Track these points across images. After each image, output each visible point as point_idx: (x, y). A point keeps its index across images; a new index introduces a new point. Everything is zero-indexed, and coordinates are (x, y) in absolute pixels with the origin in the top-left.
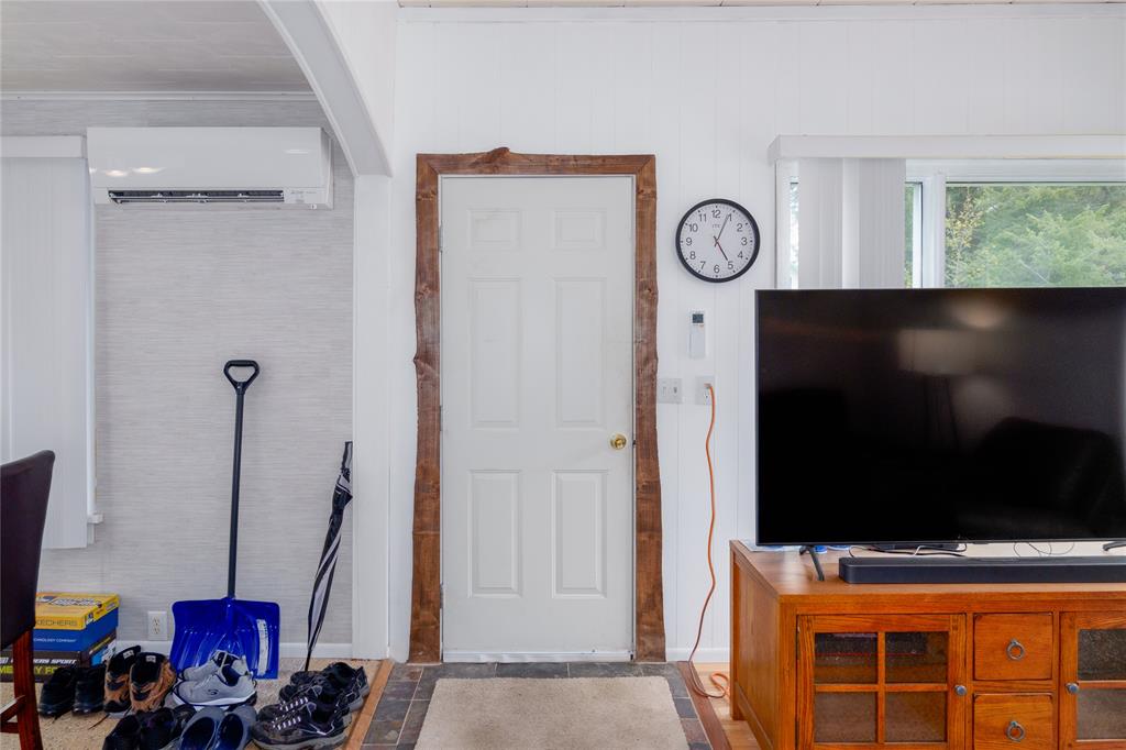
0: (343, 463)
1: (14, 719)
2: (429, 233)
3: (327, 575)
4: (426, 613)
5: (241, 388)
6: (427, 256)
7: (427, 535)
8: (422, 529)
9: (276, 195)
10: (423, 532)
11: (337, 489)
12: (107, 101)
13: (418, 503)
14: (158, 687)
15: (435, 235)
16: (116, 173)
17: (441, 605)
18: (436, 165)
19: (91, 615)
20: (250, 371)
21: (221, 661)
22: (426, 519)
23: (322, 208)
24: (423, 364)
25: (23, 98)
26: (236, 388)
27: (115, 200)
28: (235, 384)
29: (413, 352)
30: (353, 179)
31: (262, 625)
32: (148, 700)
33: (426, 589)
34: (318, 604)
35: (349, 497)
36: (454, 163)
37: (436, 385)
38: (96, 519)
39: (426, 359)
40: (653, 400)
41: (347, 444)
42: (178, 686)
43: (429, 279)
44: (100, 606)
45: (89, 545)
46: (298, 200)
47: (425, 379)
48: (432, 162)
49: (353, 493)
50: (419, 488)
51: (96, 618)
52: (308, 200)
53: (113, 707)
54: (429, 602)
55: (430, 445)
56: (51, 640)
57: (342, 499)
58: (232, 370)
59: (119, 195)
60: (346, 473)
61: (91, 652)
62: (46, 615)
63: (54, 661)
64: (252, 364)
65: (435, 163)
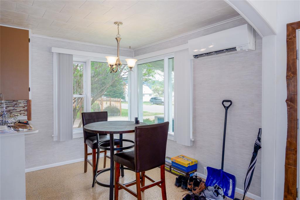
0: (258, 135)
1: (160, 184)
2: (292, 53)
3: (251, 172)
4: (290, 197)
5: (227, 108)
6: (291, 62)
7: (291, 168)
8: (289, 165)
9: (234, 49)
10: (289, 166)
11: (255, 144)
12: (195, 33)
13: (287, 155)
14: (199, 189)
15: (295, 53)
16: (196, 51)
17: (297, 196)
19: (189, 164)
20: (229, 103)
21: (216, 188)
22: (291, 162)
23: (250, 51)
24: (289, 103)
25: (179, 37)
26: (225, 108)
27: (195, 58)
28: (225, 107)
29: (286, 98)
30: (262, 39)
31: (231, 181)
32: (196, 191)
33: (290, 188)
34: (248, 180)
35: (260, 147)
37: (296, 111)
38: (193, 140)
39: (291, 101)
41: (260, 129)
42: (204, 190)
43: (293, 70)
44: (192, 162)
45: (191, 146)
46: (241, 49)
47: (291, 108)
48: (293, 26)
49: (262, 146)
50: (287, 149)
51: (191, 165)
52: (244, 48)
53: (189, 190)
54: (292, 193)
55: (292, 134)
56: (181, 167)
57: (257, 148)
58: (224, 103)
59: (196, 56)
60: (259, 139)
61: (189, 173)
62: (180, 161)
63: (182, 173)
64: (230, 101)
65: (295, 26)
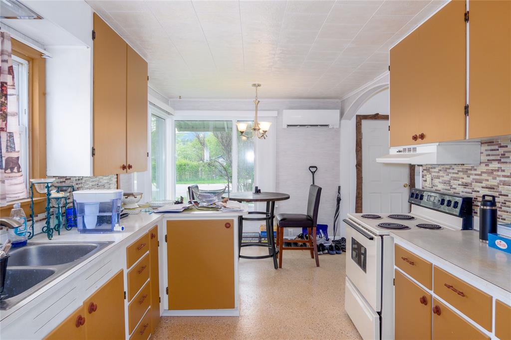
0: (339, 191)
2: (360, 134)
5: (313, 173)
6: (359, 140)
7: (359, 209)
8: (358, 207)
9: (327, 126)
11: (337, 197)
13: (357, 201)
18: (362, 118)
20: (316, 169)
22: (359, 205)
28: (312, 172)
29: (355, 164)
31: (321, 231)
35: (341, 200)
36: (366, 117)
37: (361, 172)
39: (359, 166)
40: (414, 175)
41: (339, 187)
43: (359, 146)
46: (332, 127)
47: (359, 170)
49: (341, 198)
50: (357, 197)
52: (335, 127)
55: (360, 187)
57: (339, 200)
58: (311, 169)
59: (289, 126)
60: (339, 193)
64: (316, 167)
65: (361, 117)
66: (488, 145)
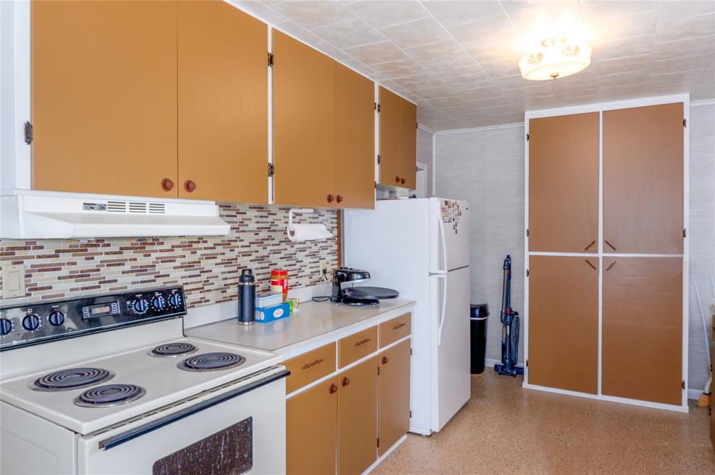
66: (258, 211)
